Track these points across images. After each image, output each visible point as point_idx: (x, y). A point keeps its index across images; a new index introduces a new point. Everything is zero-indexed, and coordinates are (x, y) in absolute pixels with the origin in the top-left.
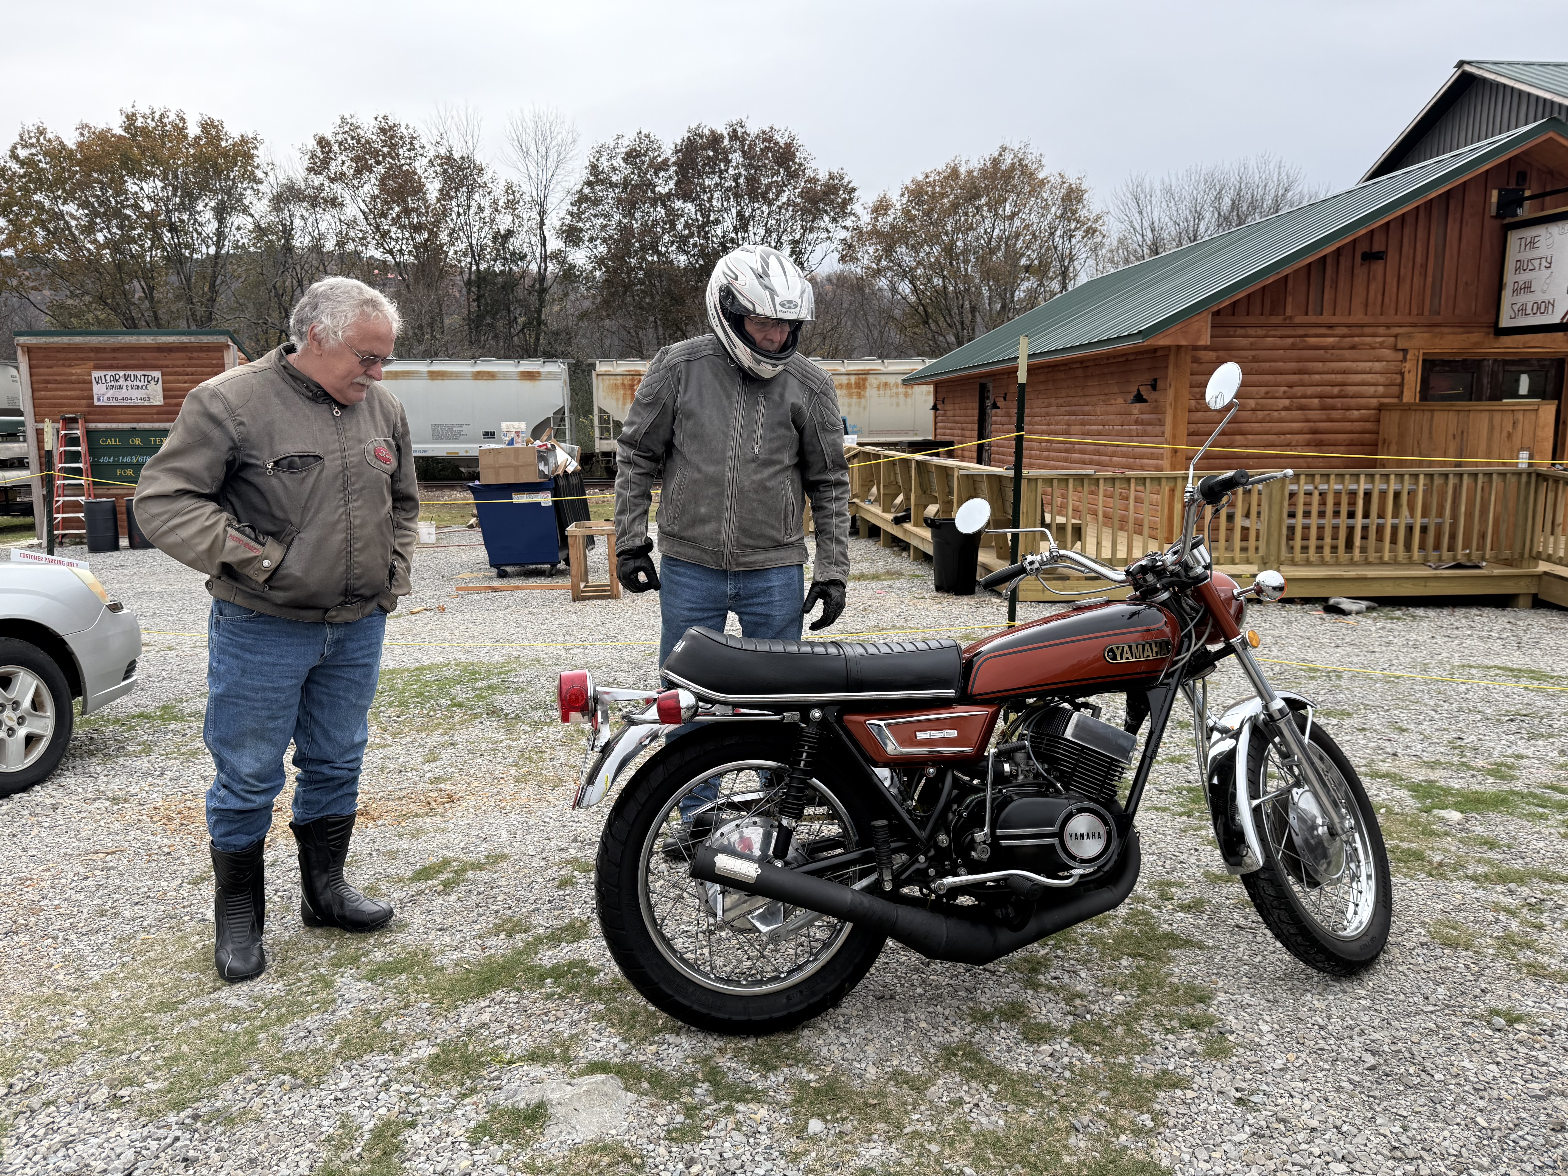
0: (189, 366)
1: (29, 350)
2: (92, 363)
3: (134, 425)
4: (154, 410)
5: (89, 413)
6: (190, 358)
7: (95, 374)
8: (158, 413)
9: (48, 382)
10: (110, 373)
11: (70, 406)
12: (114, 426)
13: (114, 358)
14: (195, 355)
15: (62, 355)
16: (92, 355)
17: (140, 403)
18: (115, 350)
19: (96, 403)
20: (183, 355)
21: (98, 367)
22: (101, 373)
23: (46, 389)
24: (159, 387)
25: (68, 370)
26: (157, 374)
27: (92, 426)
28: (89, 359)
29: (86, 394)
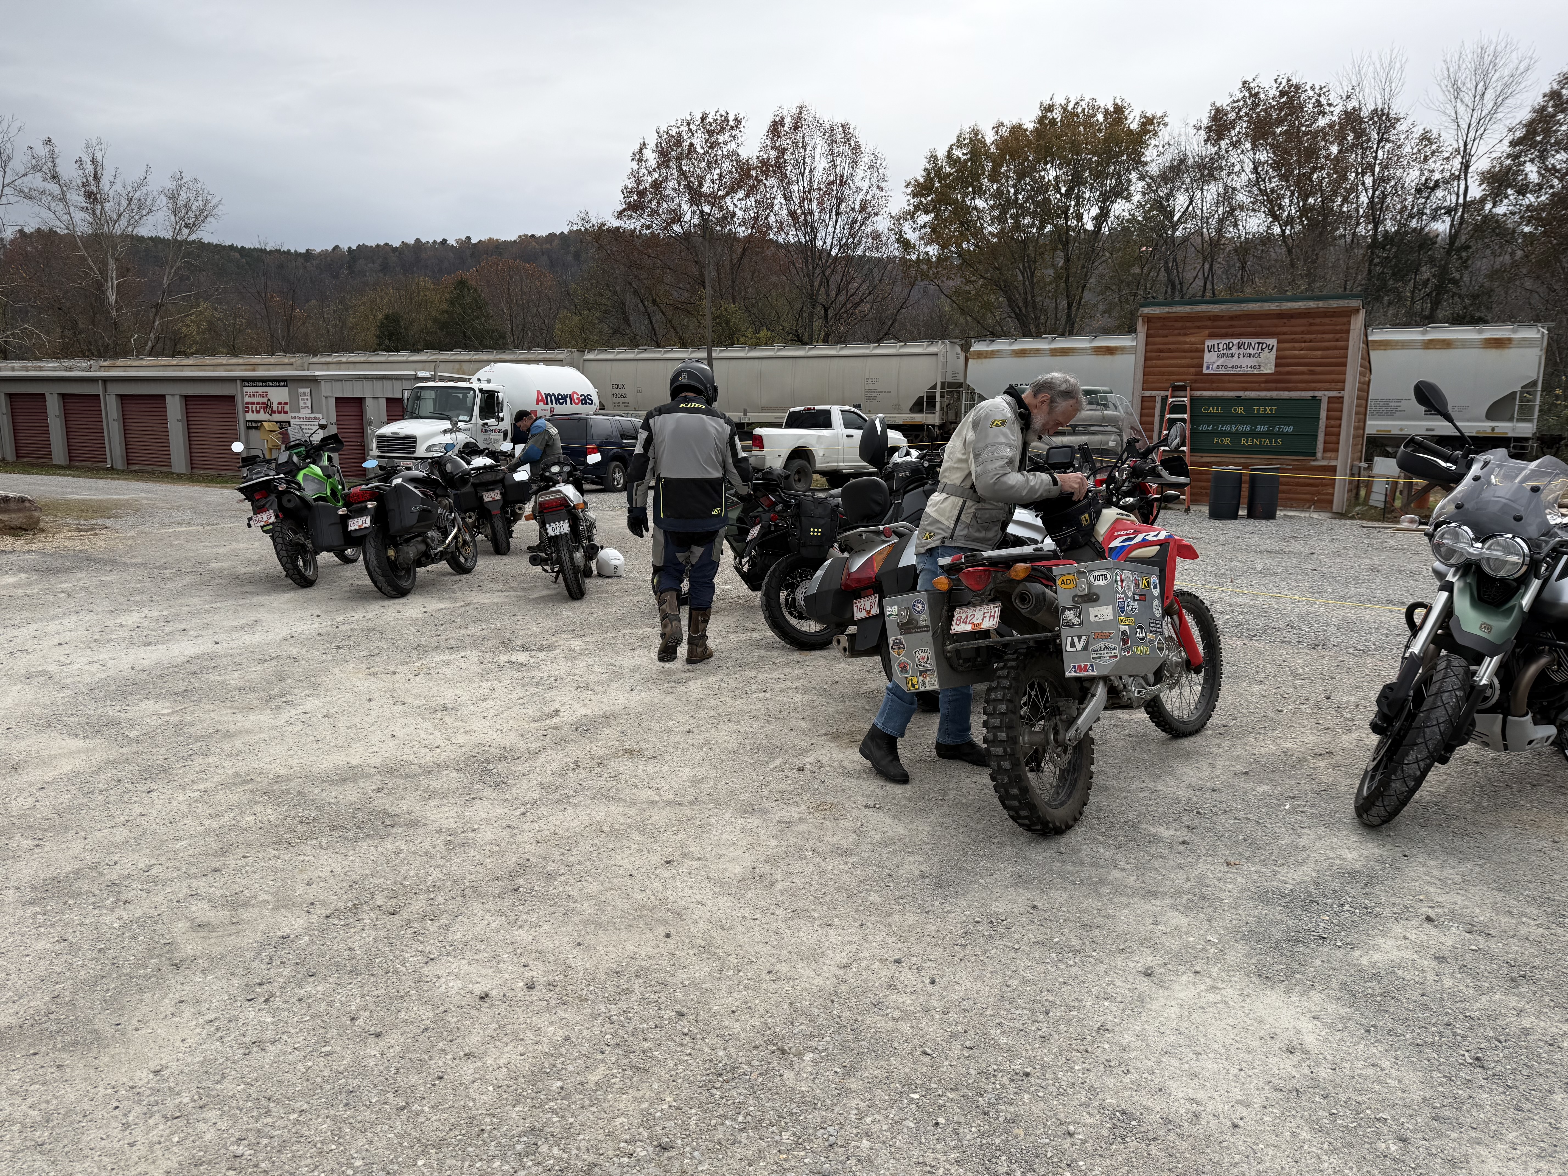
0: (1309, 333)
1: (1149, 320)
2: (1207, 332)
3: (1241, 394)
4: (1263, 379)
5: (1196, 381)
6: (1311, 325)
7: (1209, 343)
8: (1266, 382)
9: (1161, 351)
10: (1224, 341)
11: (1179, 374)
12: (1219, 394)
13: (1231, 326)
14: (1318, 321)
15: (1179, 324)
16: (1209, 323)
17: (1250, 371)
18: (1232, 318)
19: (1205, 371)
20: (1304, 321)
21: (1212, 336)
22: (1215, 342)
23: (1159, 358)
24: (1272, 356)
25: (1182, 339)
26: (1273, 342)
27: (1197, 393)
28: (1206, 328)
29: (1196, 362)
